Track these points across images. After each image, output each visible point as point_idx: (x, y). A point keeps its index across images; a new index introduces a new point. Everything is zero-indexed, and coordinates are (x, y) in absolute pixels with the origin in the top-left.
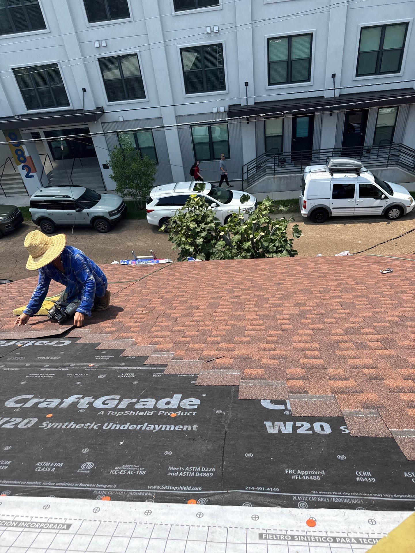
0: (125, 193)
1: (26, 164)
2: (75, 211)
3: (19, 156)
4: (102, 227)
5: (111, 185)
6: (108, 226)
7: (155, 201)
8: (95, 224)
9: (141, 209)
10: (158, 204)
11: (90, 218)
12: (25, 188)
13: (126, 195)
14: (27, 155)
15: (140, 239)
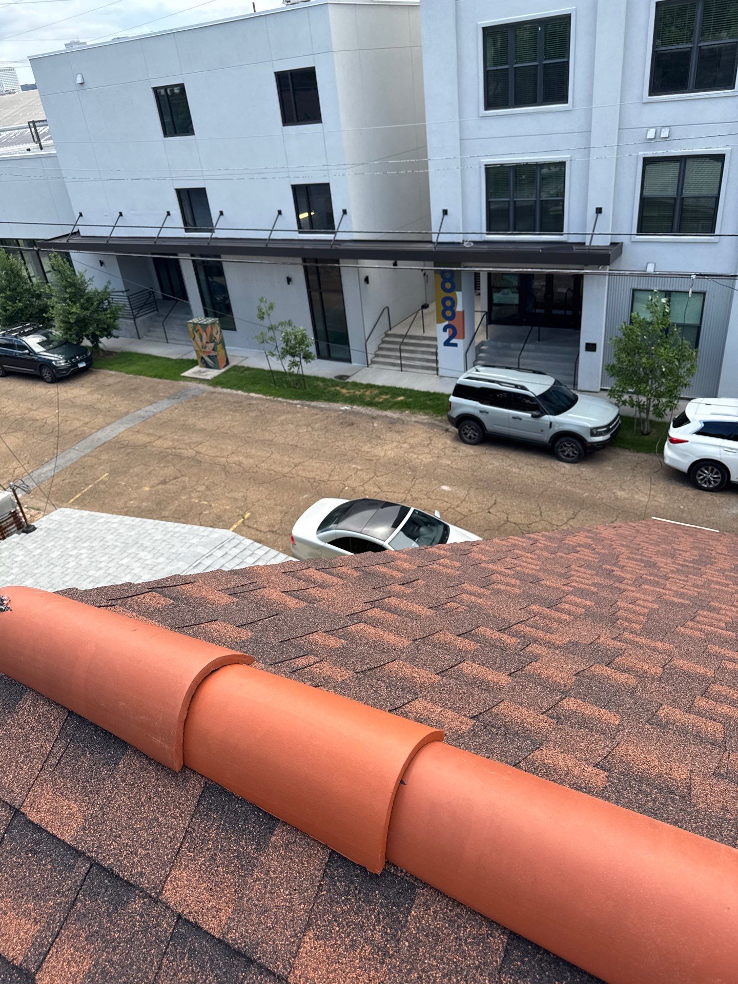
1: (452, 322)
3: (446, 308)
4: (569, 451)
6: (580, 454)
7: (696, 424)
8: (558, 444)
10: (699, 433)
11: (552, 432)
12: (437, 361)
14: (459, 308)
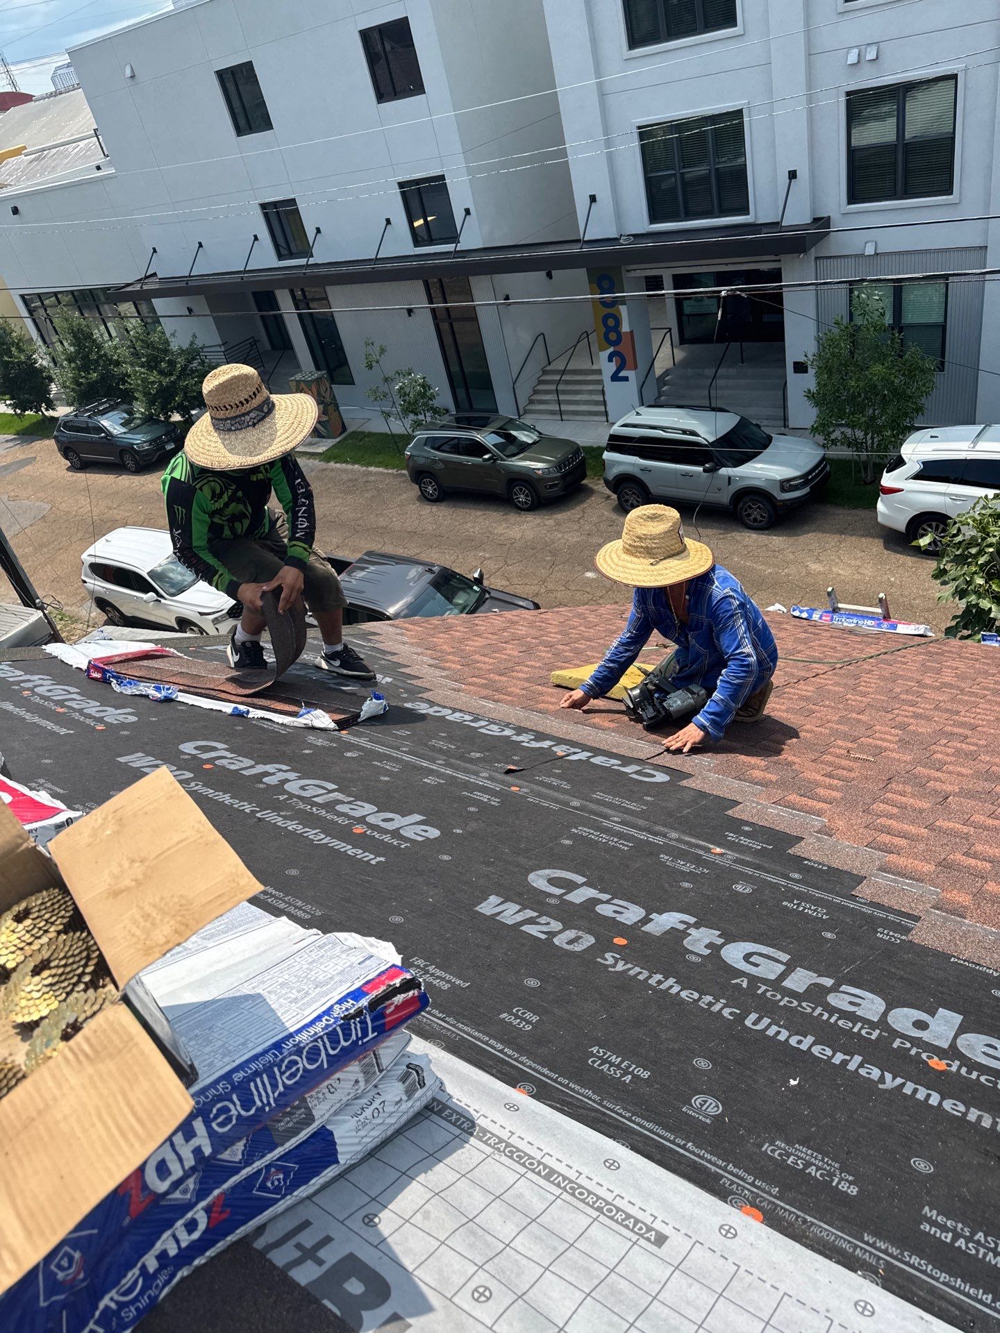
0: (833, 436)
1: (618, 348)
2: (701, 469)
3: (609, 330)
4: (755, 514)
5: (803, 412)
6: (769, 515)
7: (912, 467)
8: (741, 505)
9: (866, 483)
10: (918, 477)
11: (733, 489)
12: (605, 403)
13: (834, 442)
14: (625, 328)
15: (845, 559)
